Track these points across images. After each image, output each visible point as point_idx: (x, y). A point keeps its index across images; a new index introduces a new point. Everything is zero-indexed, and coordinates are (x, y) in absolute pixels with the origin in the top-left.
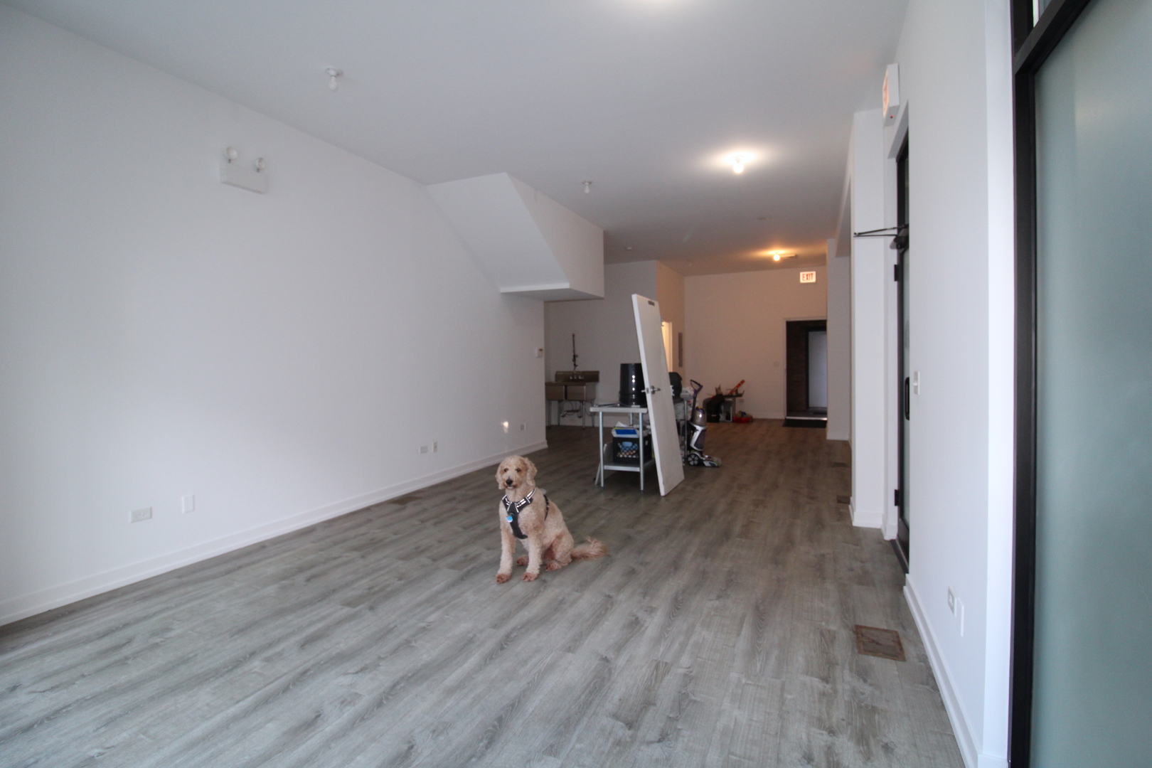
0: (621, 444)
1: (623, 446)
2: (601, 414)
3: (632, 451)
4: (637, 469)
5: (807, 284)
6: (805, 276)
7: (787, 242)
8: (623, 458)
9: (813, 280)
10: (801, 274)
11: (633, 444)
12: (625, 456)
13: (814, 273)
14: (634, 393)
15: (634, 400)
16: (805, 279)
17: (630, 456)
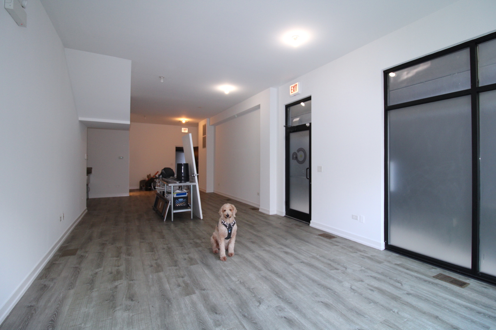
0: (178, 200)
1: (179, 201)
2: (172, 187)
3: (183, 202)
4: (190, 210)
5: (185, 133)
6: (184, 130)
7: (188, 116)
8: (179, 206)
9: (187, 131)
10: (182, 128)
11: (184, 199)
12: (180, 205)
13: (187, 129)
14: (183, 177)
15: (183, 180)
16: (184, 131)
17: (182, 205)
